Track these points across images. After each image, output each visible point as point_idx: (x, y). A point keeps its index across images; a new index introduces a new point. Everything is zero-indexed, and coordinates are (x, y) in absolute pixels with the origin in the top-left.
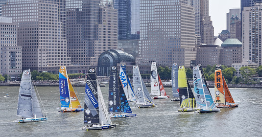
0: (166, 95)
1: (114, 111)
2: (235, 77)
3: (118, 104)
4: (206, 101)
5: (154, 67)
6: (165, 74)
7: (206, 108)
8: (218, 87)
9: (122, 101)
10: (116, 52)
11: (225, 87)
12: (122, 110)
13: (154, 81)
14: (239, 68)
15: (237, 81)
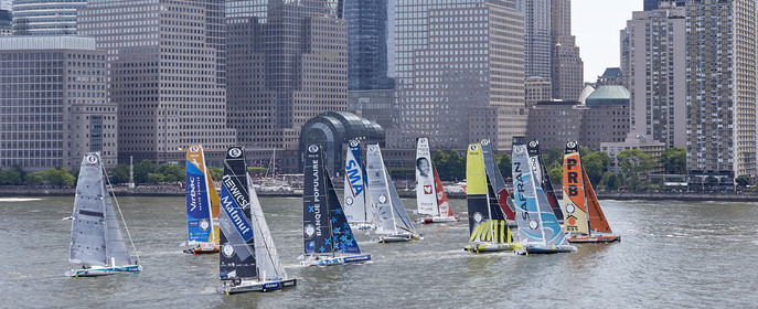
0: (451, 214)
1: (317, 251)
2: (609, 174)
3: (325, 232)
4: (541, 228)
5: (423, 149)
6: (450, 168)
7: (541, 244)
8: (570, 195)
9: (334, 226)
10: (341, 119)
11: (588, 193)
12: (336, 246)
13: (424, 181)
14: (617, 153)
15: (611, 185)
